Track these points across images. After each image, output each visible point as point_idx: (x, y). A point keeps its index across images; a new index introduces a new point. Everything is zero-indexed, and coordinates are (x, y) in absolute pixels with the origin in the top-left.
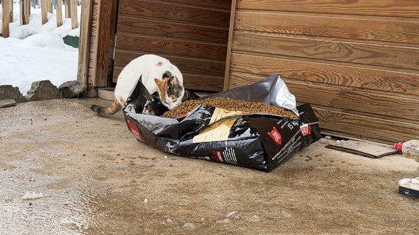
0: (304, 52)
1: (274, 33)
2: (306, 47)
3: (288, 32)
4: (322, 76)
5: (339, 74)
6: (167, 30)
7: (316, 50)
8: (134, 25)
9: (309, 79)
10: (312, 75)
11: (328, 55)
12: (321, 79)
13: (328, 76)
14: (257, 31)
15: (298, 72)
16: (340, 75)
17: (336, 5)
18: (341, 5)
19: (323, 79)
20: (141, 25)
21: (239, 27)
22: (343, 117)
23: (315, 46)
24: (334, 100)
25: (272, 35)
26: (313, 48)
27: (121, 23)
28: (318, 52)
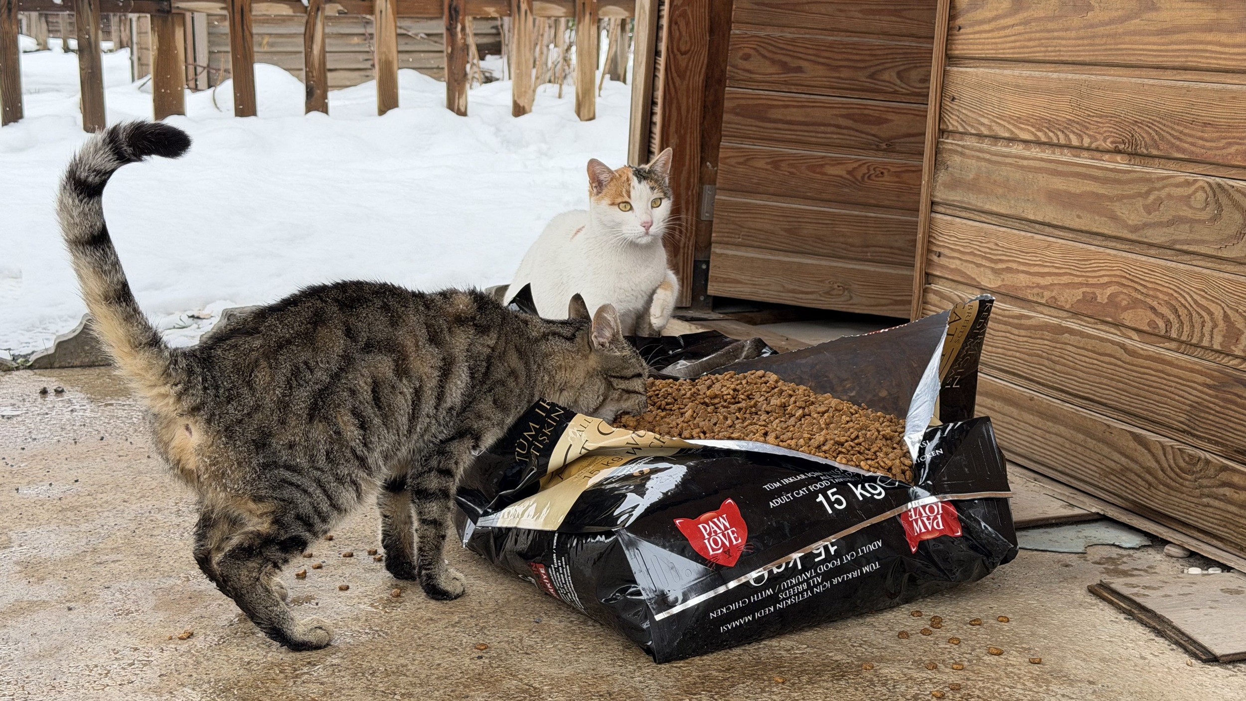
0: (1114, 218)
1: (1039, 143)
2: (1120, 198)
3: (1075, 142)
4: (1164, 310)
5: (1213, 307)
6: (874, 129)
7: (1148, 209)
8: (775, 114)
9: (1128, 317)
10: (1135, 304)
11: (1181, 233)
12: (1161, 324)
13: (1181, 311)
14: (996, 138)
15: (1098, 292)
16: (1218, 313)
17: (1210, 37)
18: (1223, 38)
19: (1168, 323)
20: (796, 114)
21: (953, 123)
22: (1224, 476)
23: (1148, 193)
24: (1196, 408)
25: (1035, 152)
26: (1140, 203)
27: (733, 111)
28: (1154, 217)
